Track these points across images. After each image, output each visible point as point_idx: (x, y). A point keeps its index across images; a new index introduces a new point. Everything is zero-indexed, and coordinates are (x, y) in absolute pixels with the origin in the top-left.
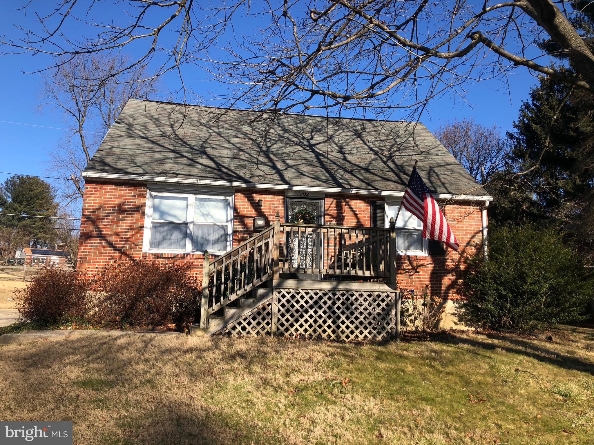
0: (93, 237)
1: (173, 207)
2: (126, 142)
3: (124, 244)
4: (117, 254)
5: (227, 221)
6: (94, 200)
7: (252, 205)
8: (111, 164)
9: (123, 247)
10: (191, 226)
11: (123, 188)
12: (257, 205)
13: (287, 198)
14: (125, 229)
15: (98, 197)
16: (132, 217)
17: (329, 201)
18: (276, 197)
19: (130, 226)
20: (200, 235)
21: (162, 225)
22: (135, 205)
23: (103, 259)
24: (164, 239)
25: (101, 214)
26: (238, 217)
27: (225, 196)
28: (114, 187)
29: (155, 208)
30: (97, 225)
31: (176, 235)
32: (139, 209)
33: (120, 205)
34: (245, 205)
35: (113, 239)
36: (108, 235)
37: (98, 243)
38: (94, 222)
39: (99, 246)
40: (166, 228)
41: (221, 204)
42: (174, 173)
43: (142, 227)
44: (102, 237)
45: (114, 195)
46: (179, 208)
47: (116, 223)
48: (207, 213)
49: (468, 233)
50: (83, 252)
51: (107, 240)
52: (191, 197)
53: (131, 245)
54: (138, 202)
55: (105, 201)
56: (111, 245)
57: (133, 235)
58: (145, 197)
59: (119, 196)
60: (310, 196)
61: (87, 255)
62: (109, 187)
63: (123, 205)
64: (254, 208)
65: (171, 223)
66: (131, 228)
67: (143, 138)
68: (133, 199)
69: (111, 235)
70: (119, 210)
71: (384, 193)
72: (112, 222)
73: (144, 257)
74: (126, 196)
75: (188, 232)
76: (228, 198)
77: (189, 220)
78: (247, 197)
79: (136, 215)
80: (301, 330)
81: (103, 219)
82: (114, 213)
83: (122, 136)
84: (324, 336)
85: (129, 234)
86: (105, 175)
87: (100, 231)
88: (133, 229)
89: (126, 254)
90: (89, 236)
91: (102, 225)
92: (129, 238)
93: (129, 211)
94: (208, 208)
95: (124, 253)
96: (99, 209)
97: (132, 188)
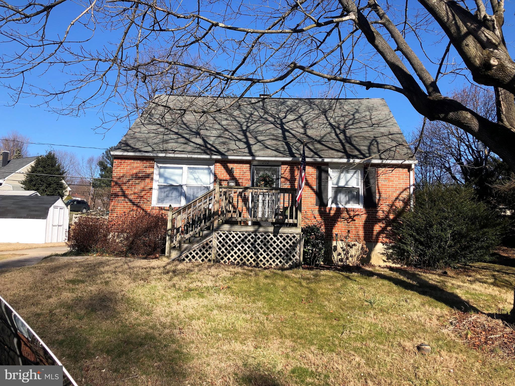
0: (119, 196)
1: (173, 174)
3: (140, 201)
4: (135, 208)
5: (210, 184)
6: (119, 171)
7: (227, 172)
8: (132, 145)
9: (139, 203)
10: (185, 188)
11: (139, 162)
12: (230, 172)
13: (253, 165)
14: (140, 190)
15: (123, 169)
16: (144, 182)
17: (284, 167)
18: (245, 166)
19: (143, 188)
20: (192, 193)
21: (165, 187)
22: (146, 174)
24: (167, 196)
25: (125, 179)
26: (217, 181)
28: (132, 161)
29: (161, 175)
30: (121, 188)
31: (175, 194)
32: (149, 176)
33: (137, 173)
34: (222, 172)
35: (131, 197)
36: (129, 194)
37: (123, 200)
38: (120, 186)
39: (124, 202)
40: (168, 189)
41: (206, 171)
42: (172, 150)
43: (151, 189)
44: (125, 196)
45: (133, 167)
46: (177, 175)
47: (134, 186)
48: (197, 177)
49: (398, 190)
50: (113, 206)
51: (128, 198)
52: (185, 167)
53: (144, 201)
54: (149, 171)
55: (127, 171)
56: (131, 201)
57: (145, 194)
58: (154, 168)
59: (136, 167)
60: (270, 164)
62: (129, 161)
63: (139, 173)
64: (228, 174)
65: (171, 185)
66: (143, 190)
67: (158, 124)
68: (145, 169)
69: (131, 194)
70: (136, 177)
71: (326, 160)
72: (131, 186)
73: (153, 208)
74: (140, 167)
75: (183, 191)
76: (210, 167)
77: (183, 183)
78: (223, 166)
79: (147, 181)
80: (232, 259)
81: (126, 183)
82: (133, 179)
84: (248, 263)
85: (143, 193)
86: (126, 154)
87: (123, 192)
88: (145, 190)
89: (140, 207)
90: (116, 195)
91: (124, 187)
92: (142, 197)
93: (143, 178)
94: (198, 174)
95: (138, 207)
96: (123, 177)
97: (145, 162)
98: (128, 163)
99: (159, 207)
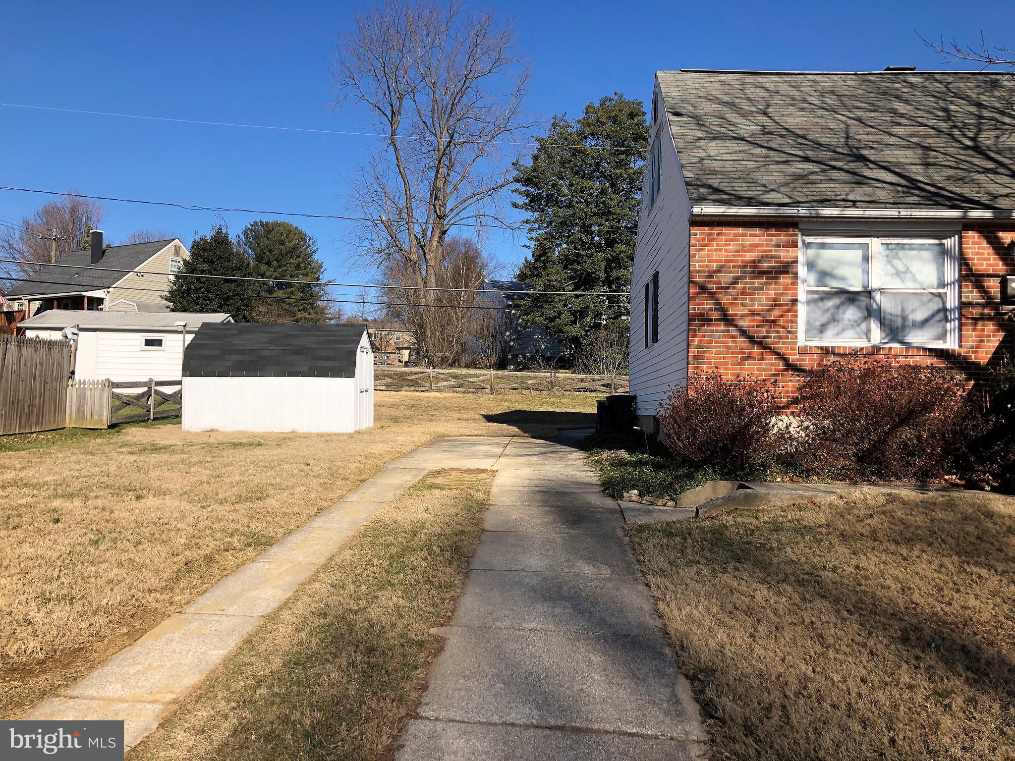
0: (711, 320)
1: (840, 263)
2: (714, 148)
3: (767, 331)
4: (756, 350)
5: (942, 285)
6: (708, 256)
7: (997, 253)
9: (765, 337)
10: (878, 297)
11: (757, 231)
12: (1006, 253)
14: (767, 305)
15: (716, 250)
16: (776, 284)
19: (775, 300)
20: (899, 312)
21: (827, 296)
22: (780, 262)
23: (732, 358)
24: (834, 320)
25: (725, 278)
26: (969, 276)
27: (941, 237)
28: (740, 230)
29: (810, 265)
30: (717, 299)
31: (851, 313)
32: (787, 268)
33: (754, 262)
34: (983, 254)
35: (744, 323)
36: (736, 315)
37: (723, 331)
38: (712, 294)
39: (725, 337)
40: (835, 301)
42: (845, 200)
43: (795, 301)
44: (728, 320)
45: (742, 246)
46: (851, 264)
47: (750, 294)
48: (904, 269)
50: (698, 347)
51: (736, 326)
52: (876, 244)
53: (778, 332)
54: (785, 254)
55: (727, 256)
56: (743, 332)
57: (782, 316)
58: (796, 246)
59: (751, 246)
61: (704, 352)
62: (733, 231)
63: (759, 261)
64: (1002, 259)
65: (842, 292)
66: (776, 304)
67: (735, 138)
68: (776, 251)
69: (743, 316)
70: (753, 272)
72: (742, 294)
73: (803, 351)
74: (762, 245)
75: (875, 306)
76: (944, 241)
77: (873, 286)
78: (985, 238)
79: (785, 280)
81: (727, 288)
82: (745, 277)
83: (700, 139)
85: (776, 312)
87: (723, 310)
88: (780, 305)
89: (770, 348)
90: (705, 319)
91: (725, 299)
92: (774, 321)
93: (771, 272)
94: (905, 261)
95: (766, 348)
96: (719, 271)
97: (773, 232)
98: (729, 235)
99: (821, 348)
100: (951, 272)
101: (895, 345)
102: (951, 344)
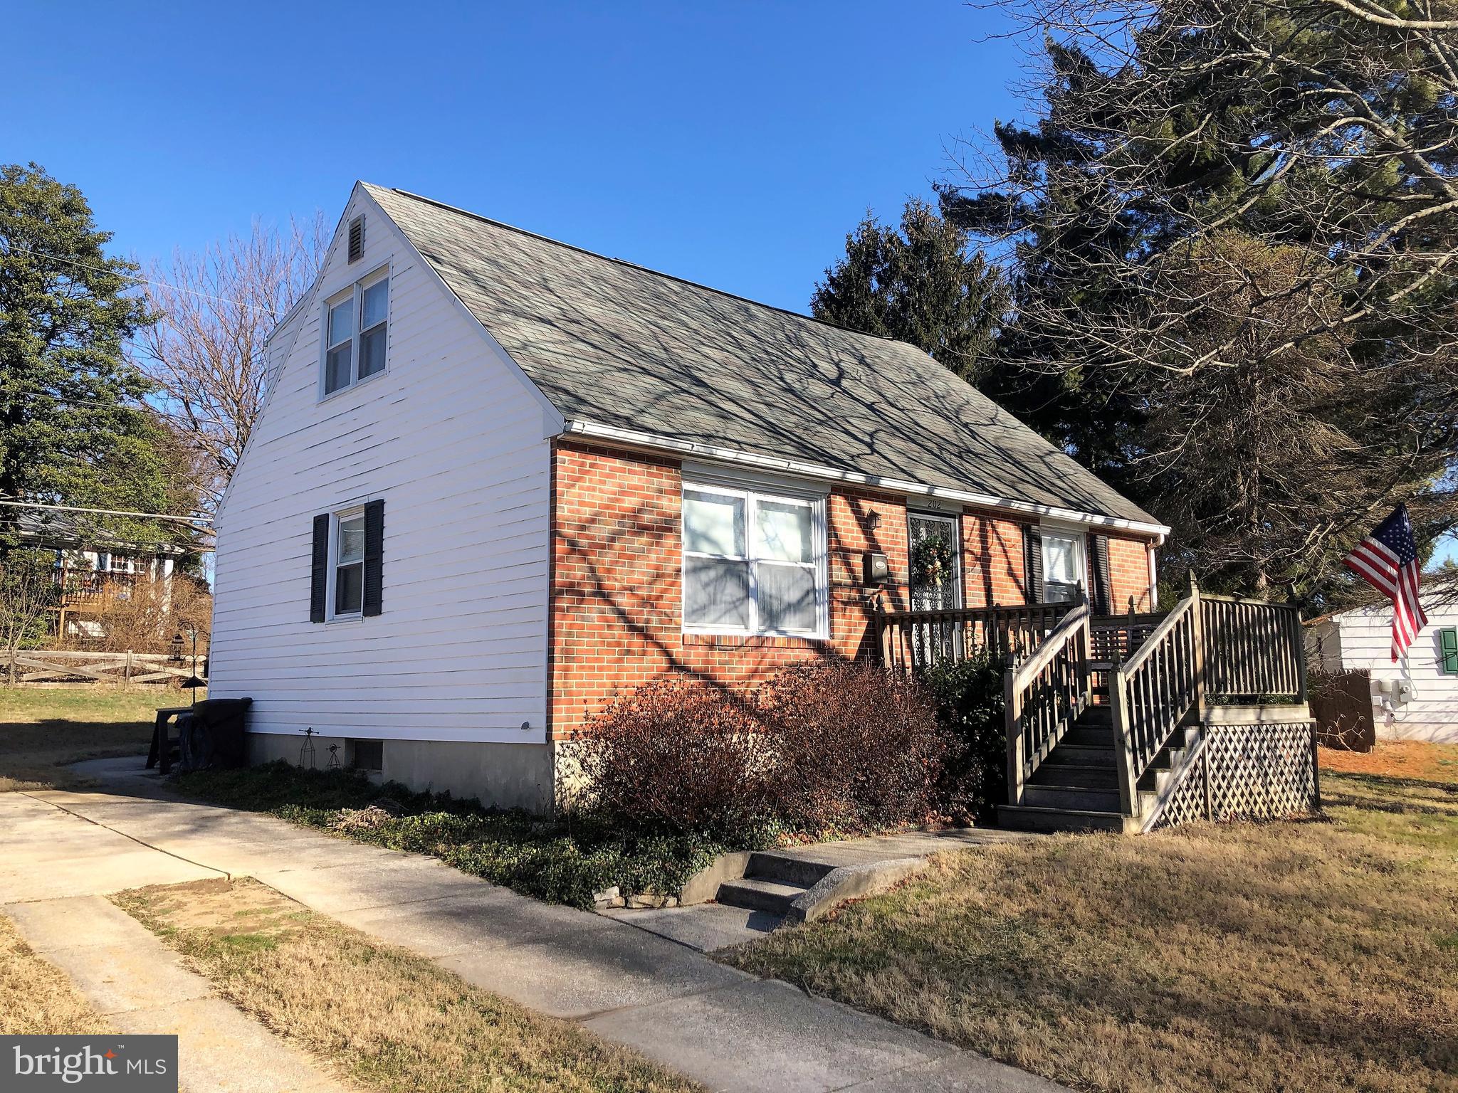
0: (585, 594)
2: (526, 329)
3: (649, 613)
4: (637, 641)
5: (810, 559)
6: (581, 496)
7: (860, 525)
9: (646, 621)
10: (755, 570)
11: (637, 467)
13: (911, 511)
14: (648, 574)
15: (588, 489)
16: (658, 545)
17: (969, 520)
18: (896, 509)
19: (658, 568)
20: (774, 591)
21: (705, 565)
22: (662, 514)
23: (607, 653)
25: (601, 532)
26: (838, 550)
27: (809, 499)
28: (618, 463)
30: (590, 563)
31: (732, 590)
32: (670, 524)
33: (633, 510)
35: (624, 601)
36: (614, 588)
37: (597, 612)
38: (584, 555)
39: (599, 619)
40: (712, 574)
43: (678, 571)
44: (602, 595)
45: (620, 486)
47: (629, 557)
48: (773, 535)
50: (566, 634)
51: (612, 603)
52: (753, 500)
53: (660, 614)
54: (669, 504)
55: (602, 499)
56: (620, 613)
57: (665, 591)
58: (680, 494)
59: (630, 487)
60: (942, 508)
61: (574, 643)
63: (640, 511)
64: (864, 532)
65: (721, 561)
66: (659, 574)
68: (657, 498)
69: (620, 589)
70: (632, 526)
72: (621, 556)
73: (688, 642)
74: (642, 488)
75: (753, 582)
76: (812, 504)
77: (748, 555)
78: (851, 505)
79: (668, 540)
80: (1234, 804)
81: (603, 547)
82: (624, 533)
83: (498, 310)
84: (1256, 811)
85: (659, 586)
87: (597, 580)
88: (663, 576)
89: (652, 638)
90: (576, 592)
91: (600, 563)
92: (656, 599)
93: (653, 528)
94: (775, 526)
95: (648, 637)
96: (593, 521)
97: (654, 470)
98: (604, 467)
99: (706, 638)
100: (819, 544)
101: (772, 634)
102: (821, 634)
